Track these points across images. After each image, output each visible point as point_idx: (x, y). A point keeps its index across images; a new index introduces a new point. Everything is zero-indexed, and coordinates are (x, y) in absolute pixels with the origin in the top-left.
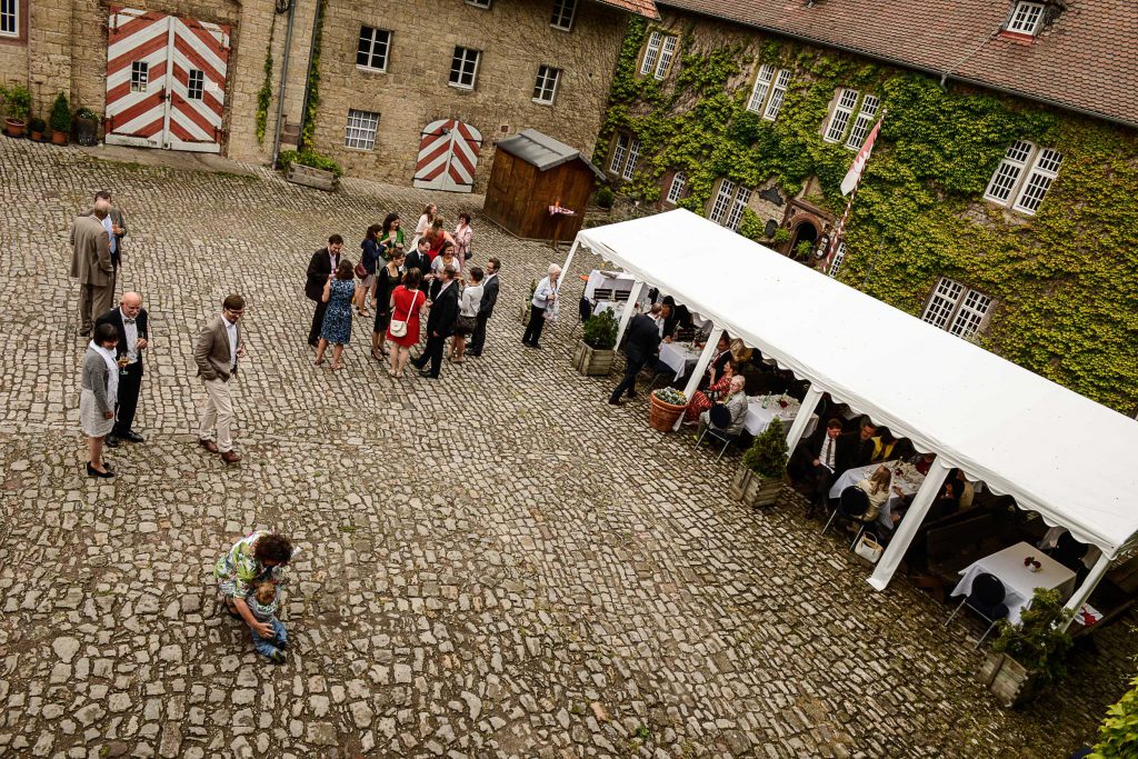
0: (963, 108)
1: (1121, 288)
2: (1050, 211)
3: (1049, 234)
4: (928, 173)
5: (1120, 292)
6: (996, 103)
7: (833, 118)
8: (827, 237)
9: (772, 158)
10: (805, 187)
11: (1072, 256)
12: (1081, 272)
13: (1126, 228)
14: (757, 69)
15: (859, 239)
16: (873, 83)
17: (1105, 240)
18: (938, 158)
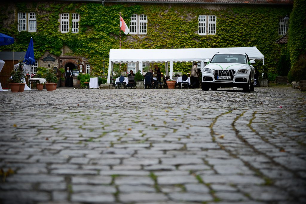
0: (113, 10)
1: (178, 44)
2: (151, 31)
3: (153, 37)
4: (110, 32)
5: (179, 45)
6: (122, 5)
7: (61, 25)
8: (82, 64)
9: (45, 45)
10: (63, 51)
11: (163, 41)
12: (167, 44)
13: (172, 29)
14: (17, 15)
15: (95, 60)
16: (74, 9)
17: (169, 34)
18: (112, 27)
